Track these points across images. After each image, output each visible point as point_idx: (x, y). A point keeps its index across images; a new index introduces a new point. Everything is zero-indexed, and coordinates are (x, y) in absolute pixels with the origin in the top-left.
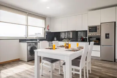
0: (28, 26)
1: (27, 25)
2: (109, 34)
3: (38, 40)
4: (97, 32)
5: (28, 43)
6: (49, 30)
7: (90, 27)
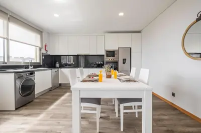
0: (10, 41)
1: (8, 39)
2: (126, 59)
3: (30, 67)
4: (114, 56)
5: (15, 73)
6: (47, 51)
7: (107, 52)
